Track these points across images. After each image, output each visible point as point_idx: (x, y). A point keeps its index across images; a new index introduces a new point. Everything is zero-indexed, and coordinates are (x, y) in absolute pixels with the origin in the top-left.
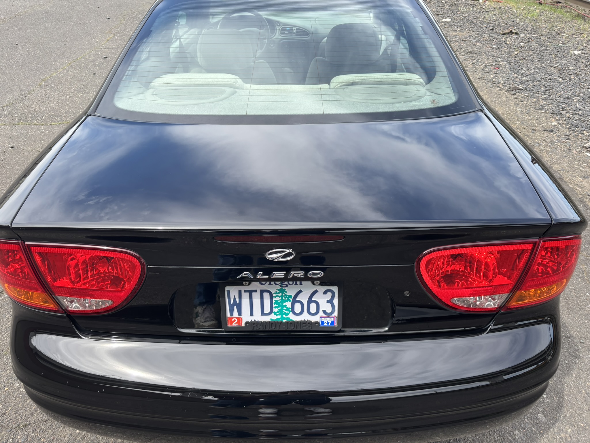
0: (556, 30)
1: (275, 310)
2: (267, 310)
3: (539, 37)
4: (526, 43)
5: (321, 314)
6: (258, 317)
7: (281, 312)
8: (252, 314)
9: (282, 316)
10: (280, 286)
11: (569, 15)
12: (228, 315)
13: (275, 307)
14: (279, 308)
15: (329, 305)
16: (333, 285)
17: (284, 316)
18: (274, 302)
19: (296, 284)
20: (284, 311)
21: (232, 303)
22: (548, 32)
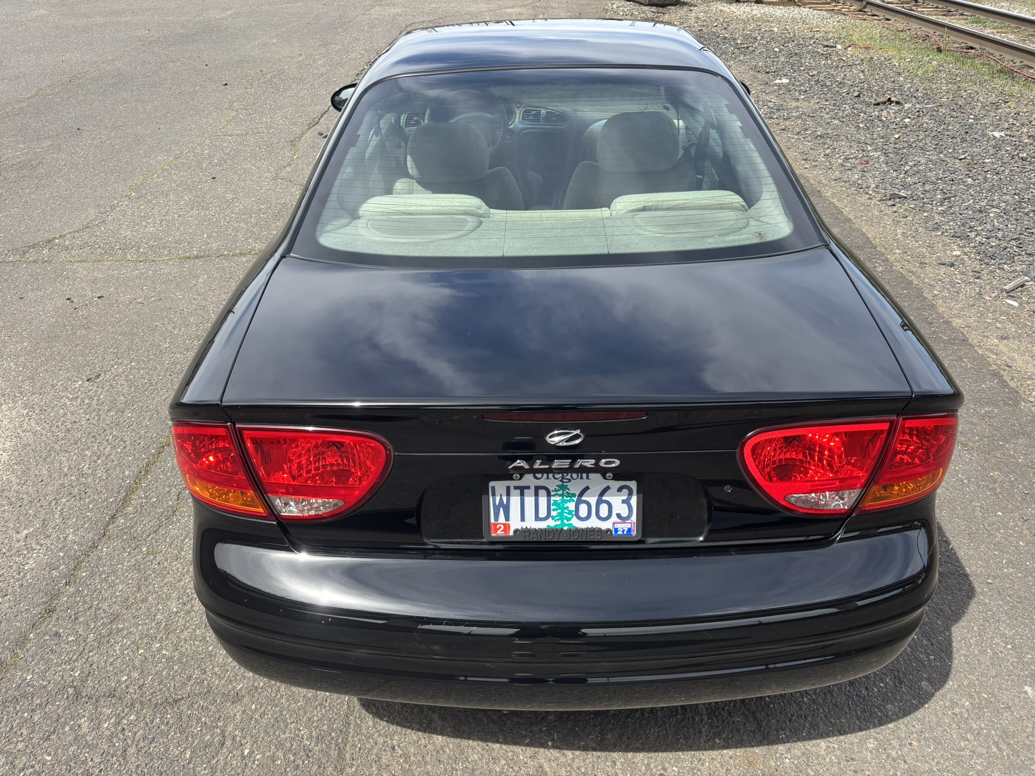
0: (965, 97)
1: (554, 513)
2: (543, 513)
3: (935, 108)
4: (913, 119)
5: (614, 518)
6: (531, 523)
7: (561, 516)
8: (523, 519)
9: (562, 522)
10: (561, 481)
11: (986, 70)
12: (492, 520)
13: (554, 510)
14: (559, 511)
15: (625, 506)
16: (630, 480)
17: (565, 521)
18: (552, 502)
19: (582, 478)
20: (565, 514)
21: (497, 504)
22: (950, 99)
